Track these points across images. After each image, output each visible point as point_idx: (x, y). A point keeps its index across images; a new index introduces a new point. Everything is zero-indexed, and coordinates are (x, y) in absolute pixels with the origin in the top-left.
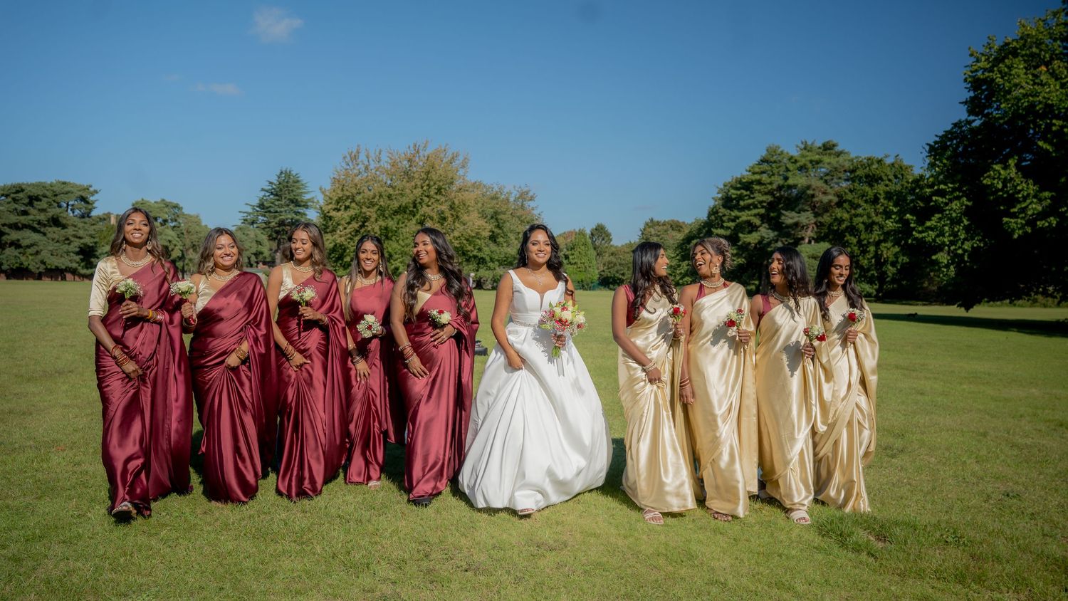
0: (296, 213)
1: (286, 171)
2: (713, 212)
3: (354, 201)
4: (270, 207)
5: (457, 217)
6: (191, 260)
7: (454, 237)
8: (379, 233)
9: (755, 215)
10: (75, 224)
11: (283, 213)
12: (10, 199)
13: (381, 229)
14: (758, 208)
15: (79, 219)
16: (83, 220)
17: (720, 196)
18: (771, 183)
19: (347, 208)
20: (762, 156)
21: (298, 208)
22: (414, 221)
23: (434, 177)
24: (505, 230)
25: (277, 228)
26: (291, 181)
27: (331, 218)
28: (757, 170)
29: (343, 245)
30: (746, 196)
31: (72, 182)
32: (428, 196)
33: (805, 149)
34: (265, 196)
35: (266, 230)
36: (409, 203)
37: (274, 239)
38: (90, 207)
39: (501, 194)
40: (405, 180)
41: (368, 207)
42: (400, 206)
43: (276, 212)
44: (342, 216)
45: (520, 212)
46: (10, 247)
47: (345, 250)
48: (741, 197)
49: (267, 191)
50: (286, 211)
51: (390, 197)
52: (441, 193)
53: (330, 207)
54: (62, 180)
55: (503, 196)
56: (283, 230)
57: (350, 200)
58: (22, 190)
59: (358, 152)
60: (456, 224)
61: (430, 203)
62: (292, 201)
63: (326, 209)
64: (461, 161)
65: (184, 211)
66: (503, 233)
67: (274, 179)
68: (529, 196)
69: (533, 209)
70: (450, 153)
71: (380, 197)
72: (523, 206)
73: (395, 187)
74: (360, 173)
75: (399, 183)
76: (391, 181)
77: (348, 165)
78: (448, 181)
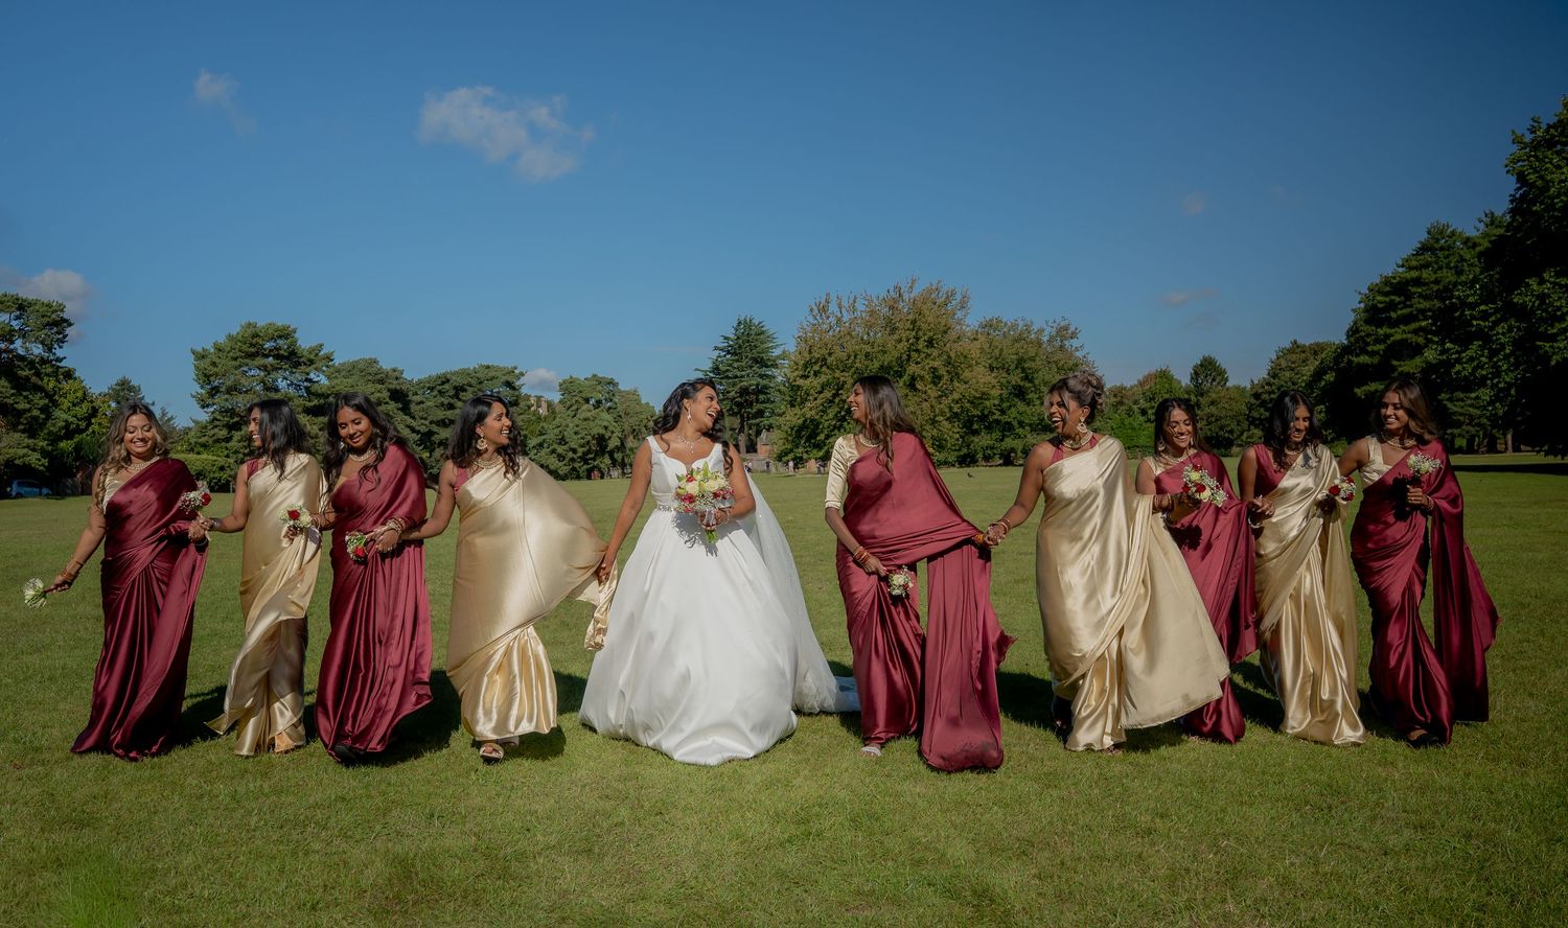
0: (761, 376)
1: (745, 320)
2: (1353, 331)
3: (826, 364)
4: (727, 370)
5: (957, 374)
6: (631, 450)
9: (1416, 332)
11: (746, 378)
12: (436, 392)
14: (1419, 320)
17: (1362, 305)
18: (1437, 282)
19: (816, 374)
20: (1420, 242)
21: (765, 369)
22: (901, 384)
23: (921, 324)
24: (1036, 382)
25: (739, 399)
26: (753, 332)
27: (799, 387)
28: (1414, 263)
29: (815, 420)
30: (1399, 303)
31: (495, 365)
32: (917, 351)
33: (1492, 223)
34: (719, 356)
36: (892, 361)
37: (737, 414)
38: (516, 393)
39: (1029, 332)
40: (886, 332)
41: (842, 372)
42: (882, 366)
43: (736, 377)
44: (812, 383)
45: (1059, 355)
46: (439, 447)
47: (819, 424)
48: (1392, 306)
49: (723, 350)
50: (748, 375)
51: (867, 355)
52: (933, 346)
53: (796, 374)
54: (485, 363)
55: (1033, 336)
56: (746, 401)
57: (819, 364)
58: (448, 381)
59: (827, 301)
60: (956, 384)
61: (919, 360)
62: (756, 361)
63: (791, 376)
64: (958, 300)
65: (620, 387)
66: (1035, 386)
67: (731, 334)
68: (1070, 332)
69: (1077, 349)
70: (944, 290)
71: (855, 357)
72: (1062, 347)
73: (874, 342)
74: (831, 327)
75: (879, 336)
76: (869, 334)
77: (815, 318)
78: (941, 329)
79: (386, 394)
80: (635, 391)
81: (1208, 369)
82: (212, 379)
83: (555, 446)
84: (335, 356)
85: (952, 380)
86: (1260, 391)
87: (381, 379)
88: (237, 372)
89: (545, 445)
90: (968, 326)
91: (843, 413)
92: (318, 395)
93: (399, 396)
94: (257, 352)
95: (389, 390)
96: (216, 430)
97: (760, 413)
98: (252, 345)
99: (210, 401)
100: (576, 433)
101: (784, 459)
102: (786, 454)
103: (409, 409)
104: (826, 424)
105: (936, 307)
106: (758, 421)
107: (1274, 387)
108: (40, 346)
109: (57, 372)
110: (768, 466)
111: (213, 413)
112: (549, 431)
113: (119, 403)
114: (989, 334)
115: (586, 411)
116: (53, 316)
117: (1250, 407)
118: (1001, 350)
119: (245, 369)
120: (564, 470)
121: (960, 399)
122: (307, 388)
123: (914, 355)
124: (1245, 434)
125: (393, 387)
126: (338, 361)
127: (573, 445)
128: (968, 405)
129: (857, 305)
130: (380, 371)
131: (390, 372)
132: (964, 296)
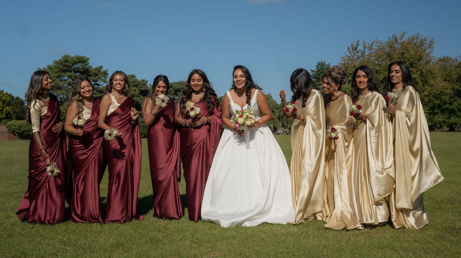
5: (426, 81)
7: (424, 95)
23: (407, 55)
40: (388, 60)
52: (413, 67)
59: (357, 44)
60: (426, 86)
64: (428, 44)
70: (420, 38)
73: (381, 65)
74: (358, 58)
76: (378, 61)
77: (350, 53)
78: (417, 58)
79: (138, 92)
85: (424, 85)
87: (136, 85)
90: (433, 56)
93: (145, 93)
94: (67, 69)
95: (140, 90)
105: (415, 47)
118: (450, 72)
121: (428, 95)
125: (143, 89)
128: (432, 98)
129: (374, 47)
130: (136, 81)
131: (141, 82)
132: (431, 42)
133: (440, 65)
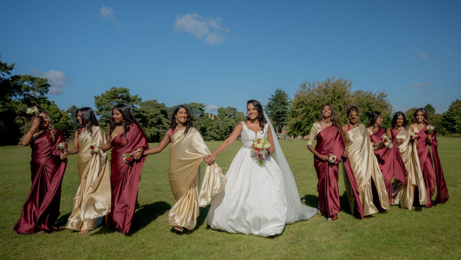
0: (284, 108)
1: (279, 90)
3: (304, 104)
4: (273, 106)
8: (314, 116)
10: (198, 119)
11: (279, 109)
13: (315, 115)
15: (199, 118)
16: (201, 117)
19: (301, 107)
21: (285, 106)
23: (336, 91)
25: (276, 115)
26: (281, 94)
27: (295, 111)
29: (300, 122)
31: (196, 103)
32: (334, 100)
34: (270, 102)
35: (272, 116)
37: (275, 120)
38: (203, 112)
39: (371, 95)
40: (324, 94)
41: (310, 106)
44: (300, 110)
45: (381, 102)
47: (302, 123)
49: (271, 99)
50: (279, 108)
51: (318, 101)
52: (339, 99)
53: (294, 107)
54: (193, 102)
55: (372, 96)
56: (279, 116)
57: (302, 104)
59: (306, 83)
61: (335, 103)
62: (282, 103)
64: (348, 84)
65: (237, 111)
67: (274, 94)
68: (384, 95)
69: (387, 101)
70: (343, 81)
71: (314, 102)
72: (382, 100)
73: (320, 97)
74: (306, 92)
75: (322, 95)
76: (319, 94)
77: (301, 89)
78: (342, 93)
79: (159, 112)
80: (243, 112)
81: (429, 108)
82: (100, 105)
83: (216, 130)
84: (142, 99)
86: (446, 115)
87: (158, 107)
88: (109, 103)
89: (213, 129)
90: (351, 92)
91: (309, 120)
92: (136, 112)
93: (164, 112)
94: (116, 97)
95: (160, 110)
96: (102, 123)
97: (283, 120)
98: (114, 95)
99: (100, 113)
100: (223, 125)
101: (290, 135)
102: (291, 133)
103: (167, 117)
104: (304, 123)
105: (341, 86)
106: (282, 122)
107: (451, 114)
108: (39, 93)
109: (45, 102)
110: (285, 137)
111: (101, 117)
112: (214, 125)
113: (72, 113)
114: (358, 95)
115: (226, 118)
116: (44, 83)
117: (443, 120)
118: (362, 100)
119: (112, 102)
120: (219, 137)
122: (133, 110)
123: (333, 101)
124: (441, 129)
125: (162, 109)
126: (143, 101)
127: (222, 129)
129: (315, 85)
130: (158, 104)
131: (161, 105)
132: (350, 83)
133: (356, 98)
